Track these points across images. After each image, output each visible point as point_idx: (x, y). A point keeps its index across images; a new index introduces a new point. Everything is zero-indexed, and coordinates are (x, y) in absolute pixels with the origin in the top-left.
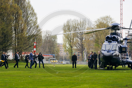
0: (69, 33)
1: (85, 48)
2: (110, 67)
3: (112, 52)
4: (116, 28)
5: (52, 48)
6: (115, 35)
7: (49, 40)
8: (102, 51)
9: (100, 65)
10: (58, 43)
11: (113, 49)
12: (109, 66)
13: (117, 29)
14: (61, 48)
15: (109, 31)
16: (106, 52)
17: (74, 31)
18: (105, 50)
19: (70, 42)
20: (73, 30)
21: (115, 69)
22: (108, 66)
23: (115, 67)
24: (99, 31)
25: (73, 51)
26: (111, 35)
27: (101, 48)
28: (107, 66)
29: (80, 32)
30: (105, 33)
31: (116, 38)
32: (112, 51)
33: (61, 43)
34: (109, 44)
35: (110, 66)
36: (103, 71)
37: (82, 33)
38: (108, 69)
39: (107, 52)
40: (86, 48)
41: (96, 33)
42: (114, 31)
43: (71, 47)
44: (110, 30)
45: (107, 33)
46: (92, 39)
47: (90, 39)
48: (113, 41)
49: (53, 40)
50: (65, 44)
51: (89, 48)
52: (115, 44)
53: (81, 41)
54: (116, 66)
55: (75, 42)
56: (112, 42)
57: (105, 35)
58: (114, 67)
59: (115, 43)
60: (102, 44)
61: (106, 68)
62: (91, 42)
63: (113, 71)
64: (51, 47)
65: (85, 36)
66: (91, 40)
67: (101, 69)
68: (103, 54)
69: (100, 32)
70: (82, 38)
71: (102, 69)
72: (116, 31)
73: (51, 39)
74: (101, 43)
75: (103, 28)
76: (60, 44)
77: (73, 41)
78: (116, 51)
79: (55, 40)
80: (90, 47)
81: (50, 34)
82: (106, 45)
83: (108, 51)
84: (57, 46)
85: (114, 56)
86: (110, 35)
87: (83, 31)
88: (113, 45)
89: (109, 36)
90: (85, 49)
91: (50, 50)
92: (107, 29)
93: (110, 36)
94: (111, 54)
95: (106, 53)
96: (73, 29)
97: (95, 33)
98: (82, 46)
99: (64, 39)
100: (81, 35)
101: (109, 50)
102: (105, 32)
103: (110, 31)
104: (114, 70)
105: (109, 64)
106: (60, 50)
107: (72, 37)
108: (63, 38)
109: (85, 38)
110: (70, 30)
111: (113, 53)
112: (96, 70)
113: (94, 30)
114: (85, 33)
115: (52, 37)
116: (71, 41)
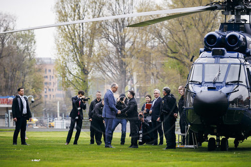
0: (75, 22)
1: (132, 76)
2: (218, 140)
3: (225, 90)
4: (240, 6)
5: (18, 74)
6: (235, 30)
7: (9, 47)
8: (190, 86)
9: (186, 134)
10: (38, 59)
11: (228, 80)
12: (215, 137)
13: (242, 9)
14: (48, 74)
15: (214, 18)
16: (204, 89)
17: (94, 16)
18: (200, 84)
19: (82, 53)
20: (91, 14)
21: (236, 149)
22: (211, 138)
23: (236, 143)
24: (180, 18)
25: (89, 84)
26: (223, 31)
27: (186, 75)
28: (209, 136)
29: (116, 20)
30: (201, 24)
31: (240, 42)
32: (227, 84)
33: (50, 59)
34: (217, 63)
35: (218, 136)
36: (194, 154)
37: (123, 22)
38: (213, 147)
39: (209, 89)
40: (135, 74)
41: (170, 23)
42: (233, 17)
43: (85, 71)
44: (219, 13)
45: (209, 24)
46: (156, 44)
47: (149, 44)
48: (230, 50)
49: (22, 47)
50: (62, 60)
51: (146, 75)
52: (237, 61)
53: (118, 51)
54: (239, 138)
55: (99, 55)
56: (227, 54)
57: (202, 30)
58: (231, 140)
59: (238, 58)
60: (191, 61)
61: (205, 144)
62: (153, 55)
63: (227, 155)
64: (14, 70)
65: (131, 34)
66: (153, 47)
67: (186, 146)
68: (194, 95)
69: (185, 18)
70: (123, 39)
71: (192, 146)
72: (238, 16)
73: (15, 43)
74: (187, 57)
75: (193, 5)
76: (46, 61)
77: (91, 51)
78: (238, 85)
79: (27, 48)
80: (148, 72)
81: (11, 26)
82: (206, 65)
83: (211, 86)
84: (36, 66)
85: (233, 102)
86: (217, 30)
87: (126, 16)
88: (230, 64)
89: (216, 32)
90: (132, 80)
91: (12, 81)
92: (207, 9)
93: (217, 36)
94: (222, 95)
95: (203, 93)
96: (89, 10)
97: (166, 22)
98: (121, 67)
99: (58, 45)
100: (117, 30)
101: (214, 83)
102: (201, 19)
103: (220, 17)
104: (231, 150)
105: (215, 131)
106: (46, 83)
107: (89, 37)
108: (56, 40)
109: (132, 40)
110: (81, 11)
111: (228, 94)
112: (170, 152)
113: (163, 14)
114: (133, 23)
115: (18, 37)
116: (85, 49)
